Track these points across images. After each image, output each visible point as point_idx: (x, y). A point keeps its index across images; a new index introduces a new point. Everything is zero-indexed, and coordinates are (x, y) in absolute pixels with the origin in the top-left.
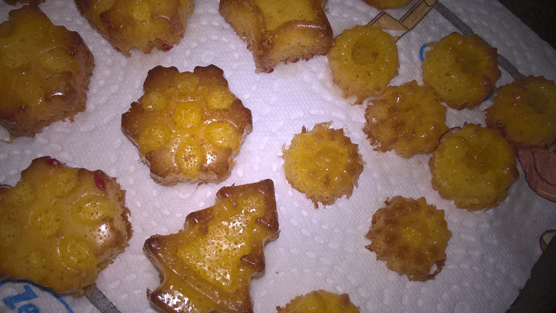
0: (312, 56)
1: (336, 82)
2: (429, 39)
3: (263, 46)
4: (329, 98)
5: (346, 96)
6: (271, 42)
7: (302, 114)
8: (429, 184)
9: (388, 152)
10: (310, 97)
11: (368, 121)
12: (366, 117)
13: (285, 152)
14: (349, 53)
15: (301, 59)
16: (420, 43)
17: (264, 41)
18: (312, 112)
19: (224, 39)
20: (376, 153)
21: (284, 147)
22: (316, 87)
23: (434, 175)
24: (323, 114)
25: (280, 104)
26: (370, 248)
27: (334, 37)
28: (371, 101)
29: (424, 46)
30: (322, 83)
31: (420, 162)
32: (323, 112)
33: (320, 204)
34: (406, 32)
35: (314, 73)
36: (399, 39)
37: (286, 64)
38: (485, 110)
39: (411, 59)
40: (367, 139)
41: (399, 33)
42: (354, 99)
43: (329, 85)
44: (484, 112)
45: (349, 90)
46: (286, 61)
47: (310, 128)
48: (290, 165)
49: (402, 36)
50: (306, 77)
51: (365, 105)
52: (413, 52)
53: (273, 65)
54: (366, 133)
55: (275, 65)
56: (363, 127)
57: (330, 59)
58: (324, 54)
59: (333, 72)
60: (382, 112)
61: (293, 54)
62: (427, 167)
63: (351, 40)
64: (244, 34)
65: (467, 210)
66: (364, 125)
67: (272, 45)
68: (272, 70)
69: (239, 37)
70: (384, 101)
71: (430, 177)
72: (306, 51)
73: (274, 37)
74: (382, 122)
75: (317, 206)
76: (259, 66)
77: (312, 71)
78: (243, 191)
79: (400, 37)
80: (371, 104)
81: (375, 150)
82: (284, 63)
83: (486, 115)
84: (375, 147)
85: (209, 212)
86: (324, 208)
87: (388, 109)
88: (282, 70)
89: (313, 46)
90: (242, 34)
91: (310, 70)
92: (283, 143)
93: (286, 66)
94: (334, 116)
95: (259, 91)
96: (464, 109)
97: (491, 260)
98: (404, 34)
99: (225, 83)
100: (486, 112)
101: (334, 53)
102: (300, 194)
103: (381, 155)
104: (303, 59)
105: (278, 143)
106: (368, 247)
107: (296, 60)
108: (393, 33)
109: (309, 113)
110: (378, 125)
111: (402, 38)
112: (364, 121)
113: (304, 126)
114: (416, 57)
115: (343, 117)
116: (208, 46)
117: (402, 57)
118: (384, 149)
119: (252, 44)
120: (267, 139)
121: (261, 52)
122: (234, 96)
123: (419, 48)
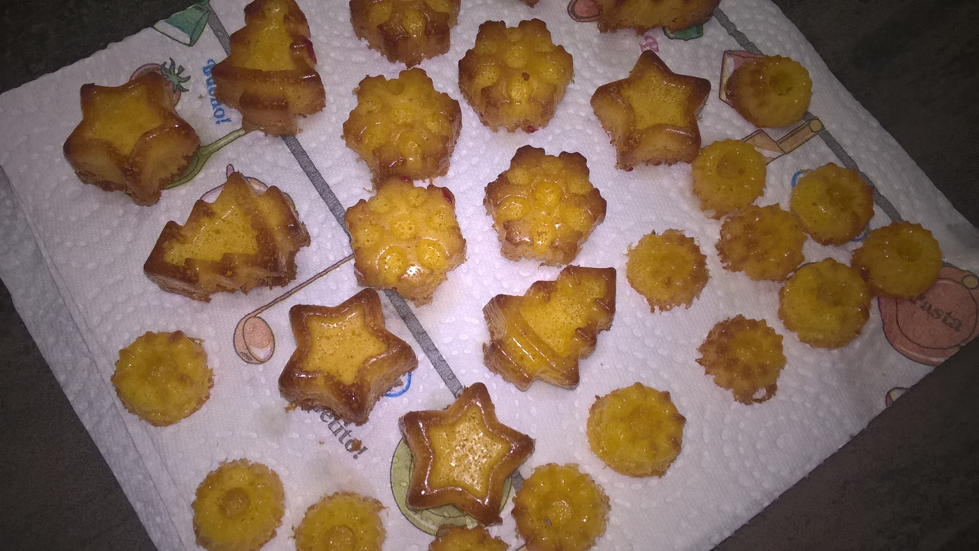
0: (676, 161)
1: (696, 192)
2: (806, 167)
3: (629, 143)
4: (685, 207)
5: (704, 208)
6: (638, 140)
7: (654, 218)
8: (776, 313)
9: (738, 272)
10: (666, 203)
11: (722, 237)
12: (721, 233)
13: (630, 251)
14: (714, 165)
15: (663, 163)
16: (795, 169)
17: (631, 138)
18: (665, 218)
19: (588, 131)
20: (724, 271)
21: (630, 246)
22: (673, 194)
23: (782, 303)
24: (676, 222)
25: (634, 204)
26: (700, 362)
27: (702, 147)
28: (730, 217)
29: (799, 173)
30: (681, 191)
31: (770, 290)
32: (676, 220)
33: (657, 308)
34: (782, 155)
35: (675, 179)
36: (773, 160)
37: (647, 165)
38: (853, 251)
39: (782, 184)
40: (718, 255)
41: (774, 154)
42: (712, 213)
43: (688, 194)
44: (851, 252)
45: (708, 202)
46: (647, 162)
47: (660, 232)
48: (634, 263)
49: (776, 158)
50: (666, 182)
51: (722, 222)
52: (786, 177)
53: (634, 164)
54: (718, 249)
55: (635, 164)
56: (716, 243)
57: (694, 168)
58: (689, 162)
59: (695, 181)
60: (737, 229)
61: (656, 156)
62: (776, 296)
63: (719, 153)
64: (610, 129)
65: (811, 346)
66: (718, 241)
67: (638, 143)
68: (631, 169)
69: (604, 131)
70: (741, 218)
71: (777, 307)
72: (670, 156)
73: (641, 136)
74: (736, 238)
75: (653, 310)
76: (620, 162)
77: (673, 178)
78: (588, 272)
79: (774, 159)
80: (729, 220)
81: (724, 268)
82: (645, 164)
83: (852, 255)
84: (725, 264)
85: (554, 284)
86: (660, 314)
87: (744, 226)
88: (642, 170)
89: (678, 151)
90: (608, 128)
91: (671, 176)
92: (630, 242)
93: (647, 168)
94: (687, 227)
95: (615, 187)
96: (830, 246)
97: (827, 400)
98: (780, 156)
99: (587, 171)
100: (853, 253)
101: (699, 162)
102: (638, 295)
103: (729, 274)
104: (666, 163)
105: (625, 242)
106: (699, 361)
107: (658, 164)
108: (767, 153)
109: (662, 219)
110: (731, 240)
111: (775, 161)
112: (719, 237)
113: (654, 230)
114: (788, 181)
115: (697, 230)
116: (571, 135)
117: (771, 179)
118: (734, 269)
119: (617, 140)
120: (614, 235)
121: (626, 148)
122: (592, 185)
123: (793, 174)
